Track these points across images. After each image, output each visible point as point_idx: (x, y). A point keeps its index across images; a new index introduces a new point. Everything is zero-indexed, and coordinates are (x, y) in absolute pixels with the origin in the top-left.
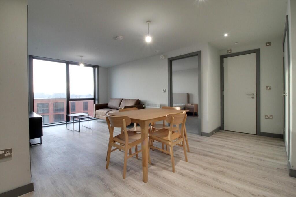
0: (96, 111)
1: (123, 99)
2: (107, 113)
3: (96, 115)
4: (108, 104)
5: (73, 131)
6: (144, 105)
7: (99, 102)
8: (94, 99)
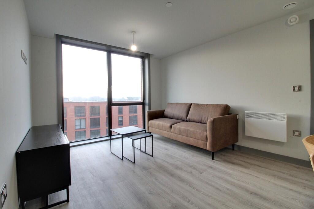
0: (150, 122)
1: (191, 104)
2: (171, 127)
3: (149, 127)
4: (165, 112)
5: (122, 160)
6: (238, 116)
7: (150, 108)
8: (143, 104)
